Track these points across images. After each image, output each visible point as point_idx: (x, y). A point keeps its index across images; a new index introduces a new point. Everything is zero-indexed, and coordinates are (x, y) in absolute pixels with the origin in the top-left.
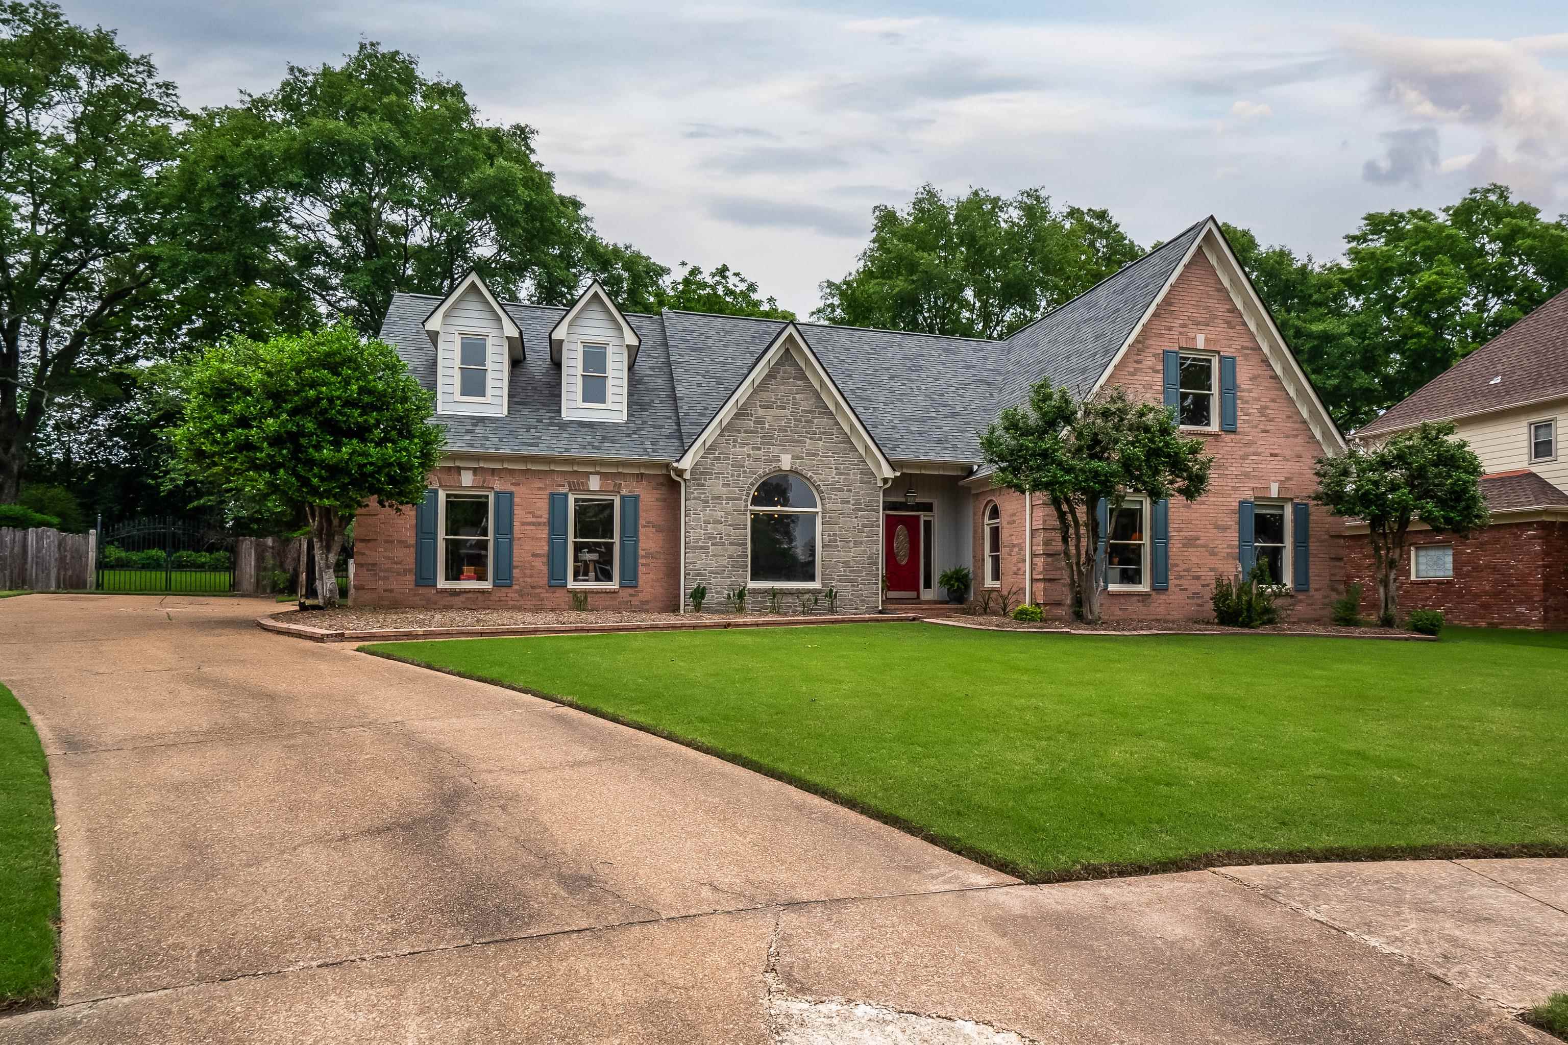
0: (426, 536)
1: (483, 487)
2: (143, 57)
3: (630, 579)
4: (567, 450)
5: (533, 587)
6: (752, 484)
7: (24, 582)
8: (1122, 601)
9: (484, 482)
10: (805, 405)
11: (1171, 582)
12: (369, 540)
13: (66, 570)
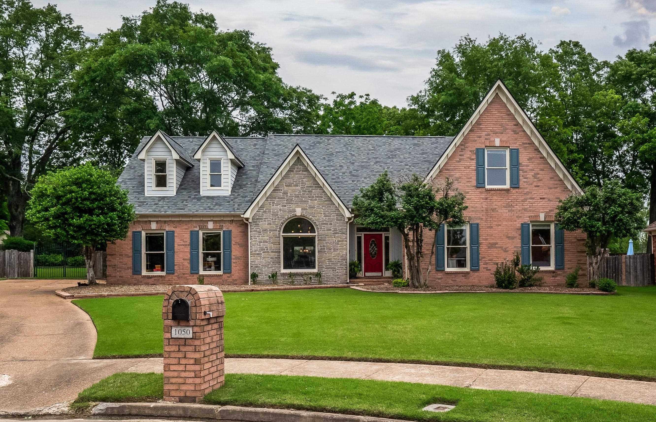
0: (137, 252)
1: (161, 229)
2: (67, 15)
3: (228, 270)
4: (197, 211)
5: (184, 274)
6: (283, 224)
7: (4, 275)
8: (453, 276)
9: (161, 227)
10: (308, 184)
11: (481, 266)
12: (113, 255)
13: (21, 268)
